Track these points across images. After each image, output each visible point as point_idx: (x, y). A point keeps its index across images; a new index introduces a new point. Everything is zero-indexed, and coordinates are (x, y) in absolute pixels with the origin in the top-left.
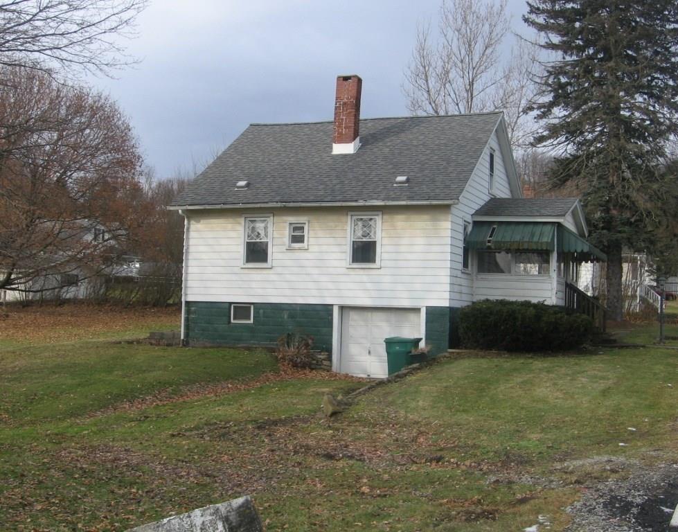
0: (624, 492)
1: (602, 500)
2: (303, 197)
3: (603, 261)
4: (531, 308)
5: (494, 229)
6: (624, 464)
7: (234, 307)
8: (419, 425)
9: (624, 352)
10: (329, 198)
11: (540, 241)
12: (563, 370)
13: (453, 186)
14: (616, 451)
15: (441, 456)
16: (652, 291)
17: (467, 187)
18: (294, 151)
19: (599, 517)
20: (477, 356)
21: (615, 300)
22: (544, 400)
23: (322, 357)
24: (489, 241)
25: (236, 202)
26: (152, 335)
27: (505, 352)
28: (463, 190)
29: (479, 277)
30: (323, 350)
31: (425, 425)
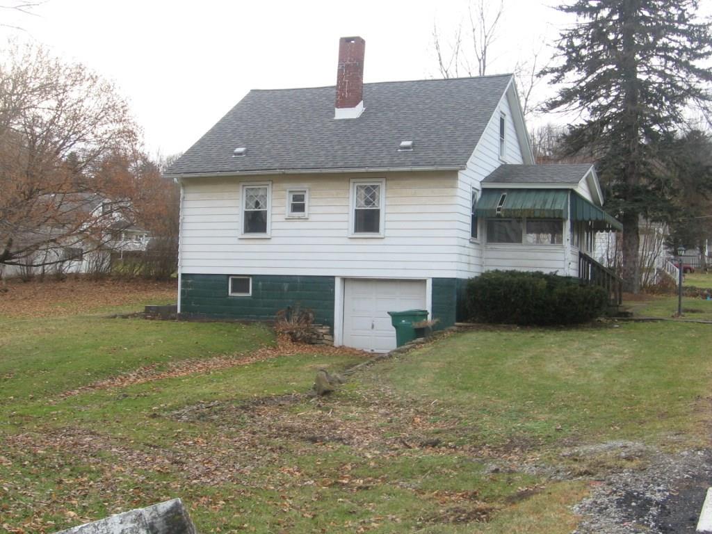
0: (642, 486)
1: (615, 497)
2: (303, 164)
3: (619, 231)
4: (543, 279)
5: (504, 197)
6: (642, 451)
7: (232, 279)
8: (417, 404)
9: (641, 325)
10: (330, 165)
11: (552, 209)
12: (576, 345)
13: (461, 151)
14: (632, 435)
15: (438, 440)
16: (670, 263)
17: (475, 152)
18: (294, 117)
19: (612, 520)
20: (486, 330)
21: (632, 272)
22: (554, 377)
23: (323, 331)
24: (499, 209)
25: (233, 169)
26: (148, 309)
27: (515, 325)
28: (471, 155)
29: (489, 247)
30: (325, 324)
31: (423, 404)
